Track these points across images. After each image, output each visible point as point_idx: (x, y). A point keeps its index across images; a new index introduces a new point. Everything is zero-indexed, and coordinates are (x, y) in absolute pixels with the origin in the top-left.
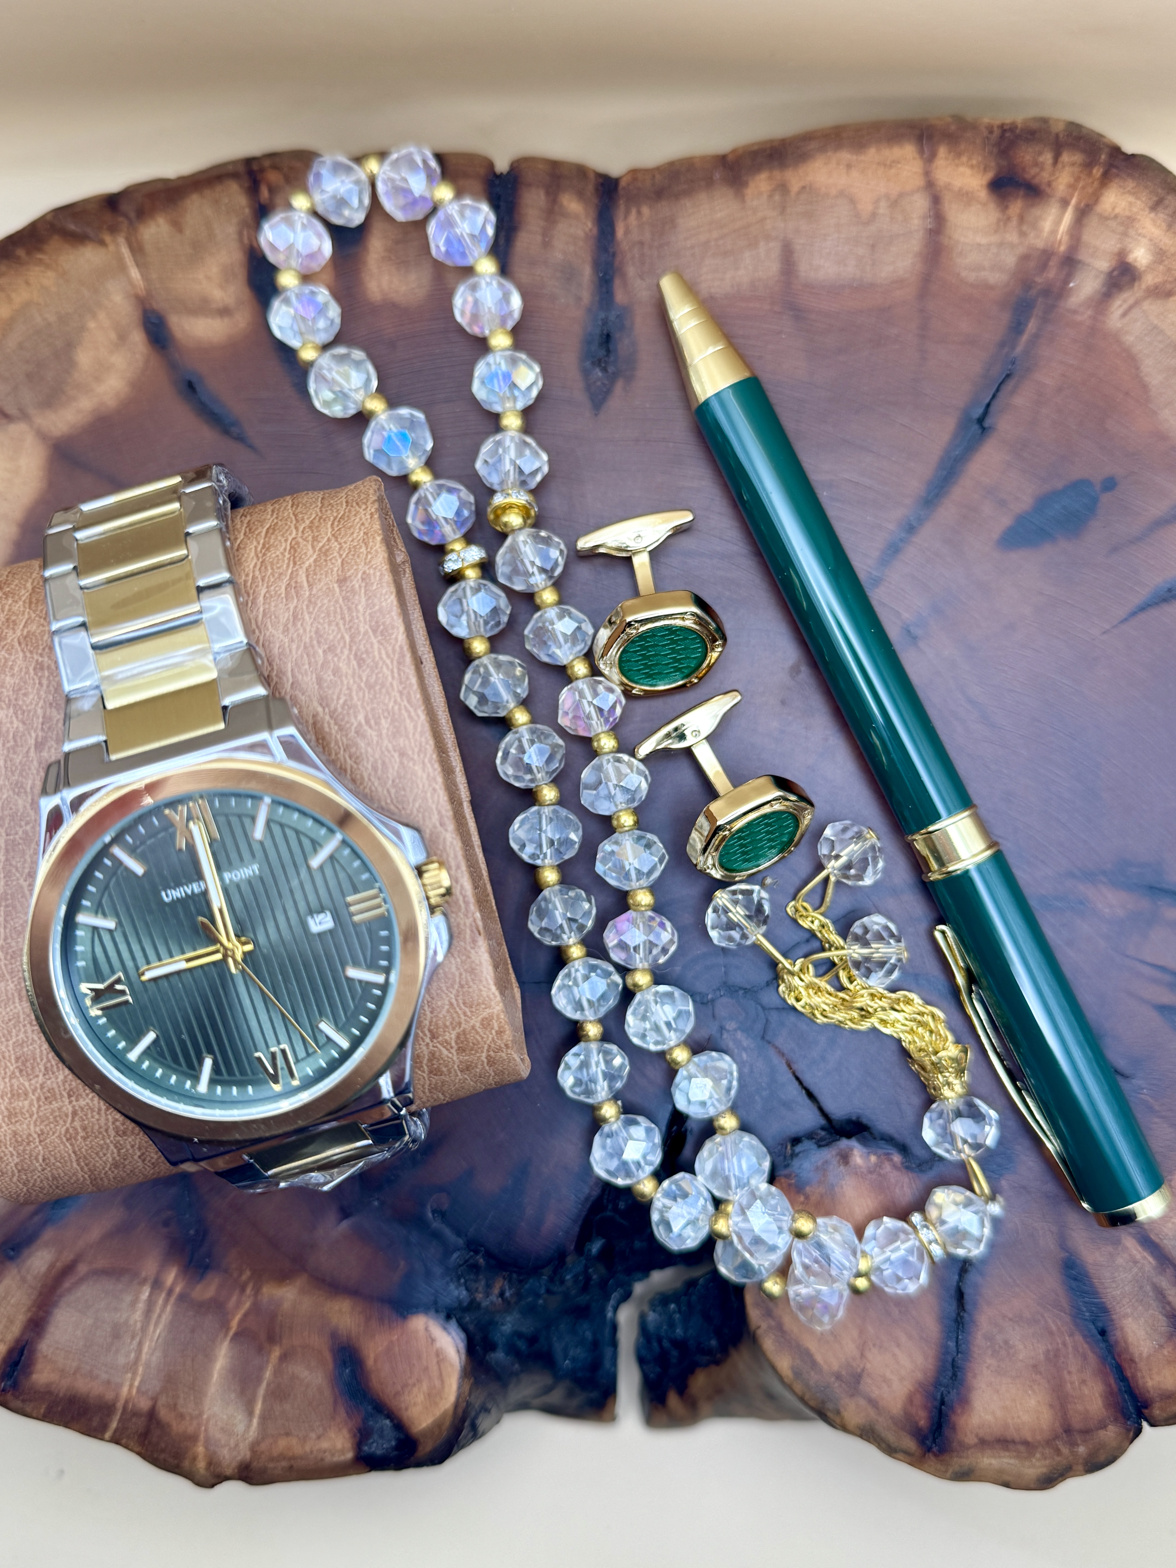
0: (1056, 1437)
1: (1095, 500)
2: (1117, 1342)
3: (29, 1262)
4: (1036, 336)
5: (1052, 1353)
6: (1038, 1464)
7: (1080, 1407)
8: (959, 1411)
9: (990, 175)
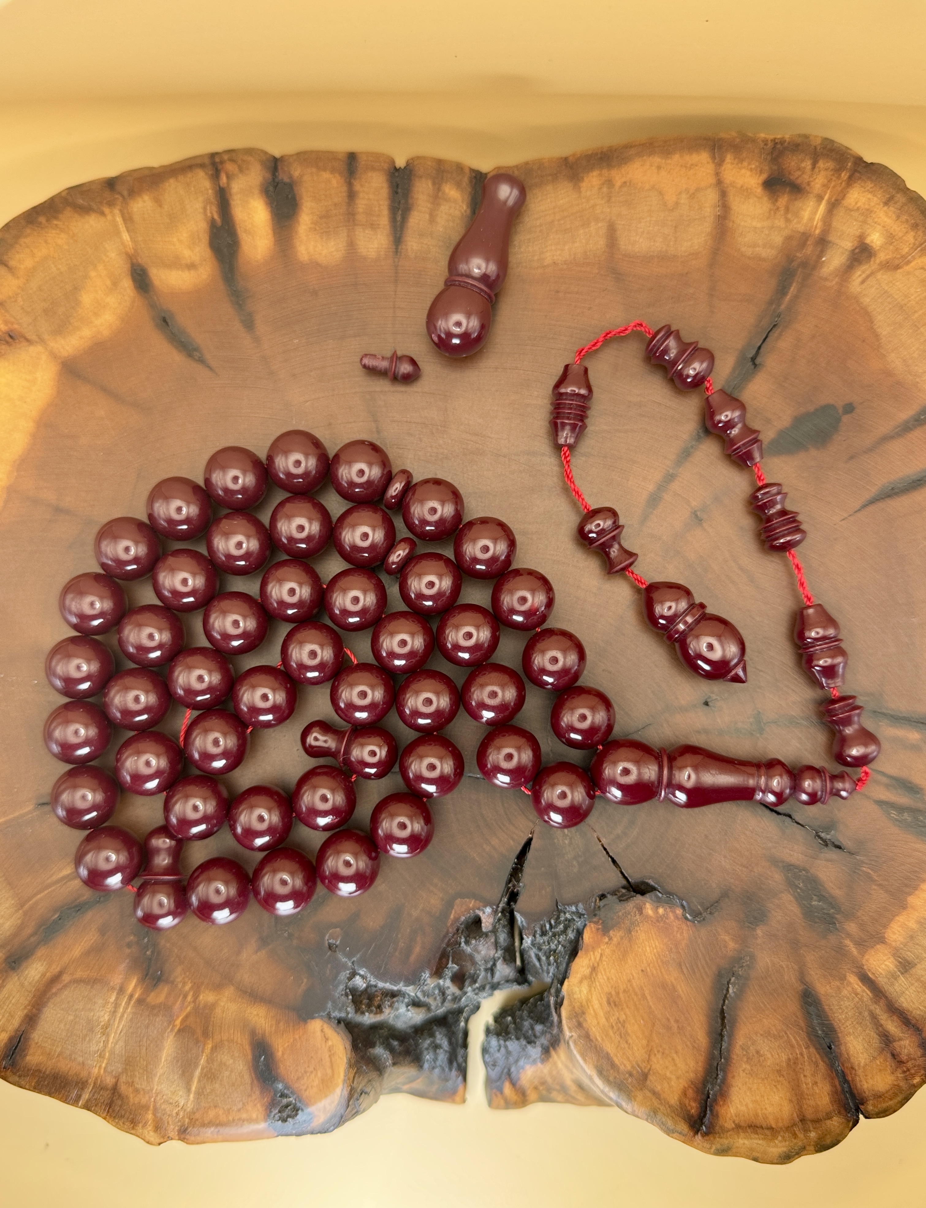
0: (794, 1124)
1: (838, 420)
2: (841, 1054)
3: (27, 972)
4: (796, 297)
5: (792, 1061)
6: (780, 1145)
7: (812, 1103)
8: (721, 1103)
9: (764, 176)
